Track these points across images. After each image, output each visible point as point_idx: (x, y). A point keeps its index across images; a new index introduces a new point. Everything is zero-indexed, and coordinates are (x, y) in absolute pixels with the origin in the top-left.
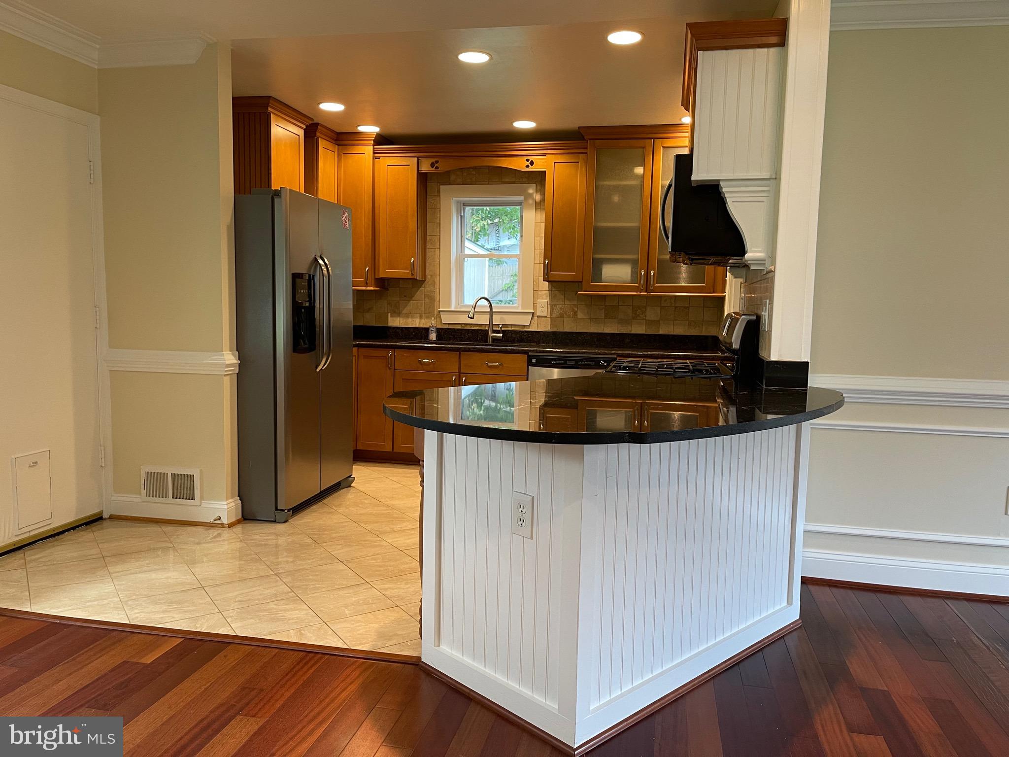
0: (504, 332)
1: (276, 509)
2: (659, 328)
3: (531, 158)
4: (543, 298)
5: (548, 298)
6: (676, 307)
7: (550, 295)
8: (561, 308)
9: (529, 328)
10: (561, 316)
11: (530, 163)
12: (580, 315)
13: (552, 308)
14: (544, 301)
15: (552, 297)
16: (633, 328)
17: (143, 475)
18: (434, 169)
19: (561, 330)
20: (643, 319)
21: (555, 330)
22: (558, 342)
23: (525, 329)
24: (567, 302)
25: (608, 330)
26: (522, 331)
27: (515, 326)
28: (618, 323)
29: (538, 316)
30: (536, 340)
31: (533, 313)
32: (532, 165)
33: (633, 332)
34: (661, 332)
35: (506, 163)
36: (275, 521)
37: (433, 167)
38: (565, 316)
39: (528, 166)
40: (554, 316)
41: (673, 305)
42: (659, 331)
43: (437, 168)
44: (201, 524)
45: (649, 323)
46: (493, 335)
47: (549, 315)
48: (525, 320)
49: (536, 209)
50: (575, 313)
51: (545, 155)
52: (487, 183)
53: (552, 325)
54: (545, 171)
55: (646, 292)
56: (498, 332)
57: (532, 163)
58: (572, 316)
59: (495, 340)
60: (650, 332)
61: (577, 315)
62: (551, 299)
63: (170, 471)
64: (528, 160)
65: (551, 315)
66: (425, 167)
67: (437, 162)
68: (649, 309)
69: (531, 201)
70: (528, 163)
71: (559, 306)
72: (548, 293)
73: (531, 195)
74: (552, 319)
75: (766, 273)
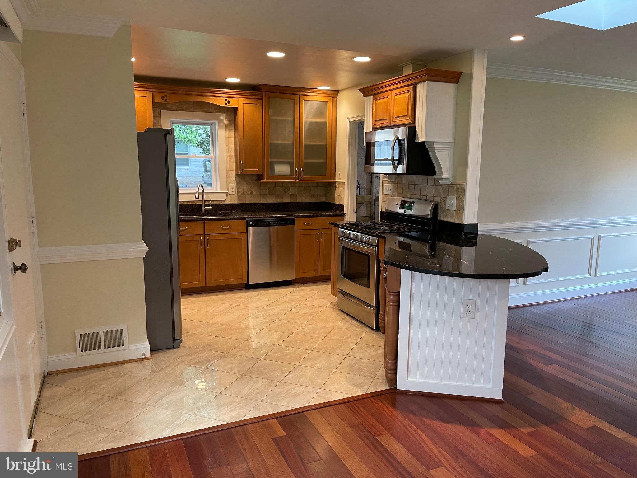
0: (212, 205)
1: (174, 339)
2: (297, 199)
3: (228, 99)
4: (232, 184)
5: (235, 183)
6: (305, 187)
7: (237, 181)
8: (243, 189)
9: (225, 202)
10: (244, 193)
11: (228, 102)
12: (254, 193)
13: (238, 189)
14: (233, 185)
15: (238, 183)
16: (284, 199)
17: (78, 337)
18: (164, 100)
19: (244, 202)
20: (289, 194)
21: (240, 202)
22: (243, 210)
23: (223, 203)
24: (246, 186)
25: (270, 201)
26: (221, 204)
27: (216, 201)
28: (276, 197)
29: (230, 195)
30: (230, 209)
31: (227, 193)
32: (229, 103)
33: (284, 202)
34: (298, 201)
35: (212, 101)
36: (173, 348)
37: (163, 99)
38: (246, 194)
39: (226, 104)
40: (240, 194)
41: (303, 186)
42: (297, 201)
43: (166, 100)
44: (130, 361)
45: (292, 196)
46: (206, 207)
47: (237, 194)
48: (222, 197)
49: (225, 129)
50: (252, 192)
51: (237, 98)
52: (193, 111)
53: (239, 199)
54: (237, 108)
55: (299, 180)
56: (208, 205)
57: (229, 102)
58: (250, 194)
59: (206, 211)
60: (292, 201)
61: (253, 193)
62: (237, 184)
63: (101, 330)
64: (226, 100)
65: (238, 193)
66: (158, 100)
67: (166, 96)
68: (291, 188)
69: (222, 124)
70: (227, 102)
71: (242, 188)
72: (235, 180)
73: (222, 121)
74: (238, 196)
75: (451, 184)
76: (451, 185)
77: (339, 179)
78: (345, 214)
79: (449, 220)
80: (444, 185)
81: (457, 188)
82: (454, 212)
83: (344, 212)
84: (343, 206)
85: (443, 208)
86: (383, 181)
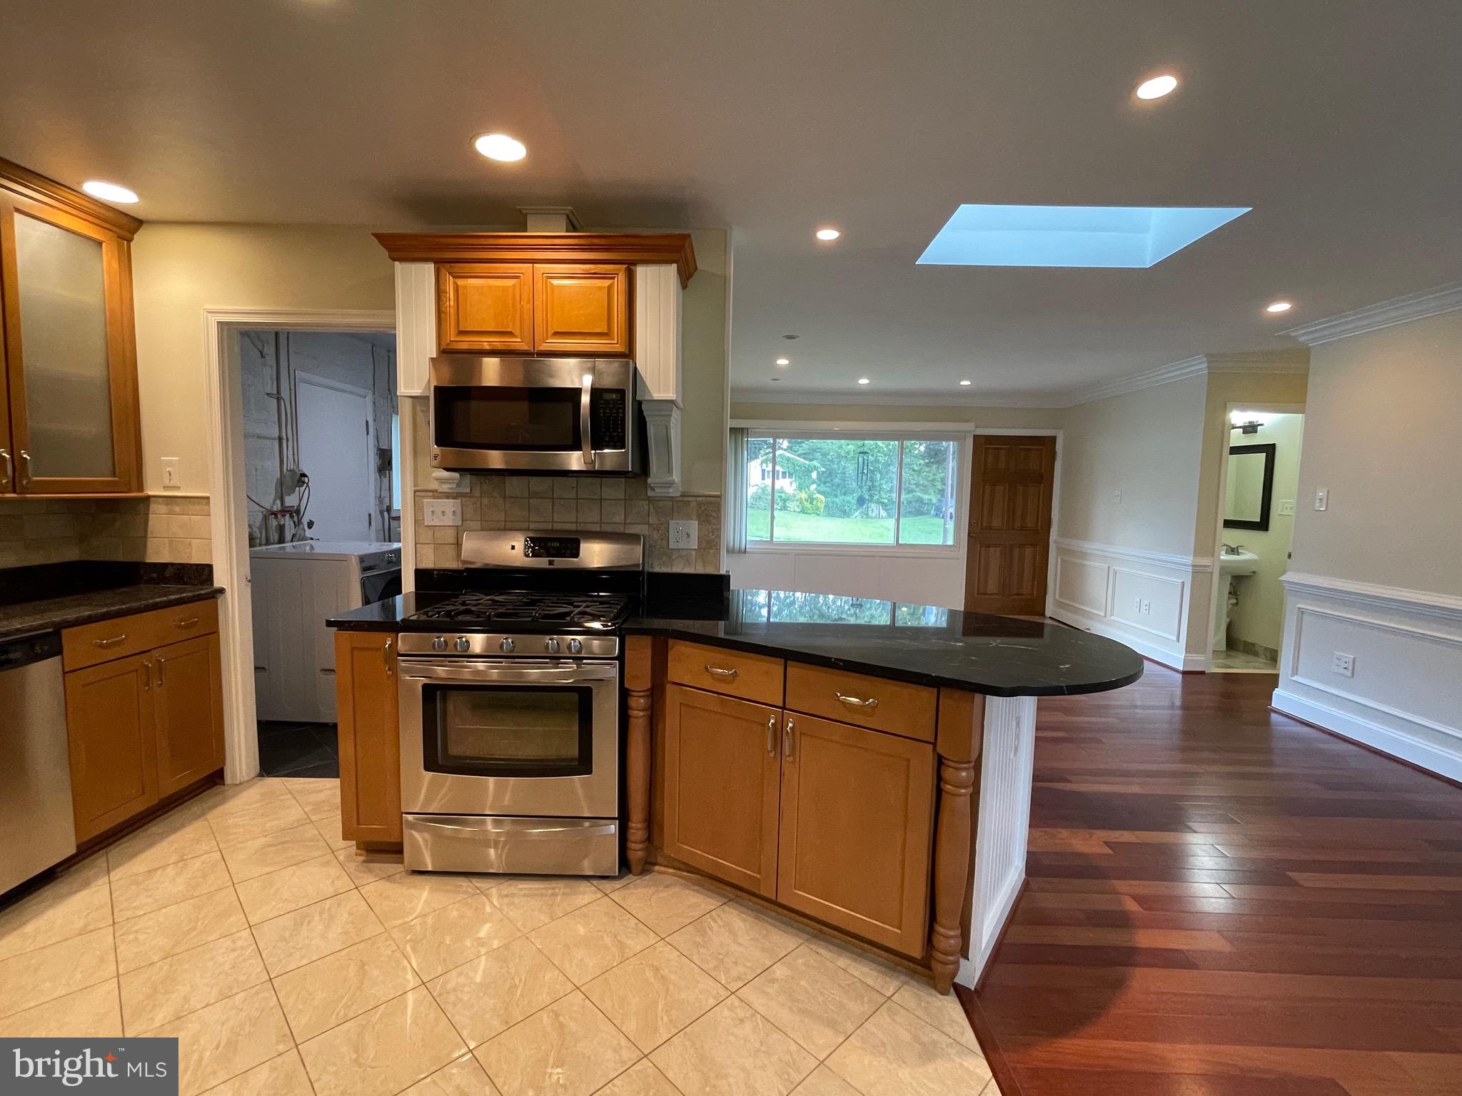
75: (681, 496)
76: (681, 499)
77: (164, 487)
78: (222, 591)
79: (678, 568)
80: (658, 498)
81: (700, 505)
82: (694, 553)
83: (212, 584)
84: (210, 567)
85: (658, 547)
86: (415, 492)
